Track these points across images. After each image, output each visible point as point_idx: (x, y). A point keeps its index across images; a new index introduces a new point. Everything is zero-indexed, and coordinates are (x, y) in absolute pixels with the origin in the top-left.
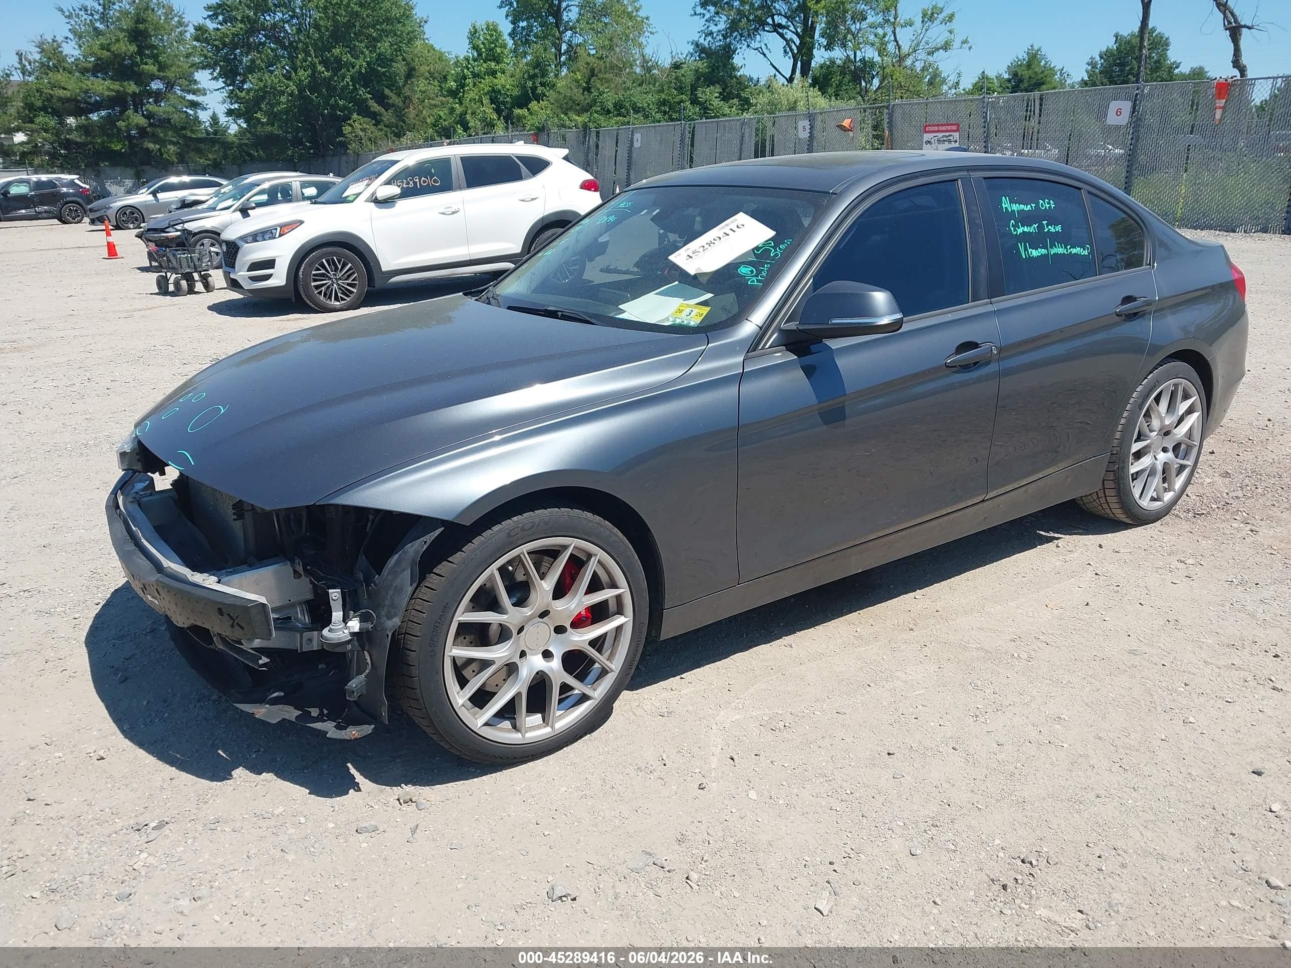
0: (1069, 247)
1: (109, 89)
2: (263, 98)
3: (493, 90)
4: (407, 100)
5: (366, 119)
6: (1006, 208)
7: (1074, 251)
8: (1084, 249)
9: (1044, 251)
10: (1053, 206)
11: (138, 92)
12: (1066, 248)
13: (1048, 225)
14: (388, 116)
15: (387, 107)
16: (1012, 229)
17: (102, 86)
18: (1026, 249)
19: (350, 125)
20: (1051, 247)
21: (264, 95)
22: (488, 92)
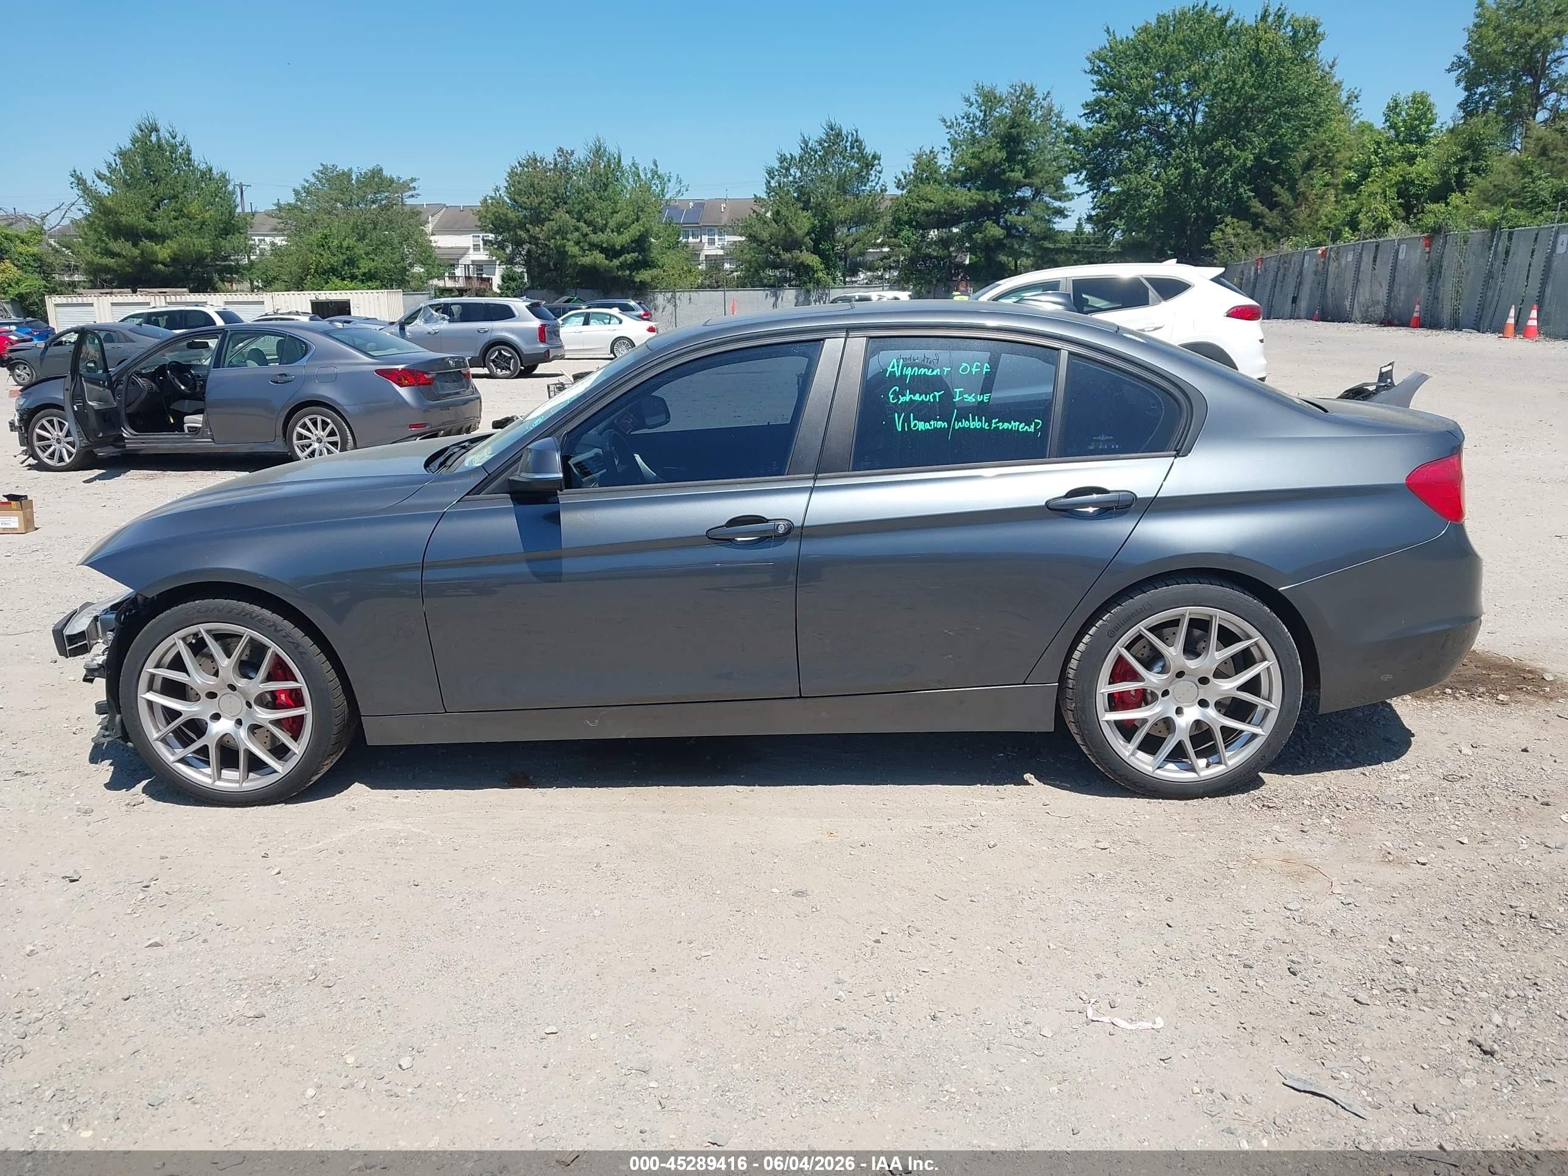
0: (994, 421)
1: (971, 199)
2: (1126, 201)
3: (1404, 181)
4: (1299, 197)
5: (1241, 223)
7: (1005, 426)
8: (1028, 425)
9: (941, 424)
11: (1000, 201)
12: (988, 421)
14: (1272, 218)
15: (1272, 206)
17: (966, 197)
19: (1221, 230)
20: (958, 421)
21: (1130, 197)
22: (1396, 183)
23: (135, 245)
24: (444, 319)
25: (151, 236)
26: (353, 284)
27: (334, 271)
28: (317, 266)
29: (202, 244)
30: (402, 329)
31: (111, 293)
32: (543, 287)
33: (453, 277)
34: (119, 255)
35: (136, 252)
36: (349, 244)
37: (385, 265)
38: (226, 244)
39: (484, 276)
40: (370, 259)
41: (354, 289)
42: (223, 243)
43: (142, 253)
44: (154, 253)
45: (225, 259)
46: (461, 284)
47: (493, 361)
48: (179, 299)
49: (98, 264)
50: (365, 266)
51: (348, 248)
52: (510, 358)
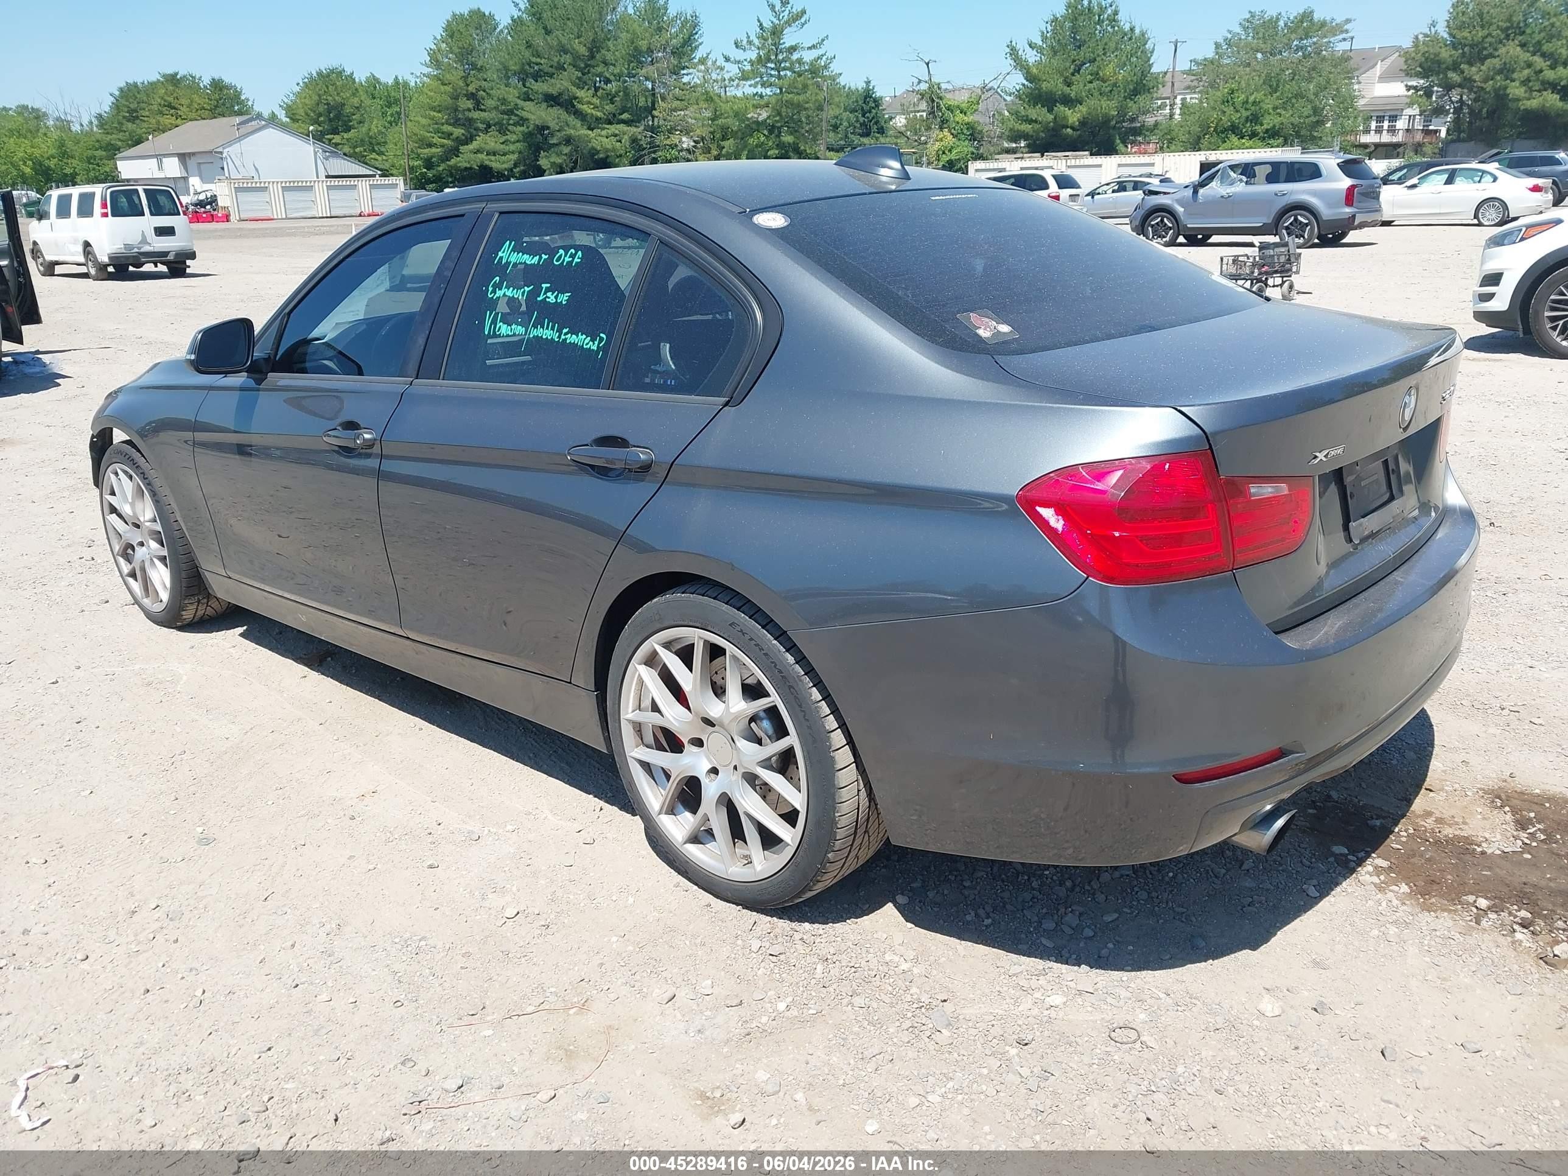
0: (565, 331)
6: (501, 258)
7: (572, 339)
8: (593, 340)
9: (520, 330)
10: (577, 260)
12: (560, 331)
13: (548, 290)
16: (490, 289)
18: (494, 322)
20: (535, 326)
23: (1050, 111)
24: (1241, 181)
25: (1068, 101)
26: (1251, 142)
27: (1234, 129)
28: (1217, 124)
29: (1108, 107)
30: (1195, 192)
31: (1022, 158)
32: (1469, 139)
33: (1392, 130)
34: (1036, 121)
35: (1051, 117)
36: (1255, 98)
37: (1292, 119)
38: (1132, 108)
39: (1431, 128)
40: (1277, 114)
41: (1251, 148)
42: (1131, 104)
43: (1055, 118)
44: (1065, 118)
45: (1133, 120)
46: (1399, 138)
47: (1287, 228)
48: (1078, 162)
49: (1018, 130)
50: (1268, 122)
51: (1254, 104)
52: (1307, 225)
